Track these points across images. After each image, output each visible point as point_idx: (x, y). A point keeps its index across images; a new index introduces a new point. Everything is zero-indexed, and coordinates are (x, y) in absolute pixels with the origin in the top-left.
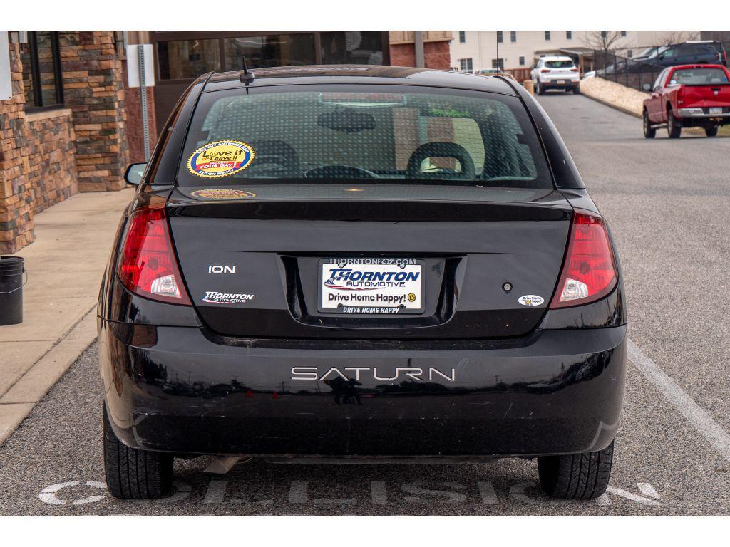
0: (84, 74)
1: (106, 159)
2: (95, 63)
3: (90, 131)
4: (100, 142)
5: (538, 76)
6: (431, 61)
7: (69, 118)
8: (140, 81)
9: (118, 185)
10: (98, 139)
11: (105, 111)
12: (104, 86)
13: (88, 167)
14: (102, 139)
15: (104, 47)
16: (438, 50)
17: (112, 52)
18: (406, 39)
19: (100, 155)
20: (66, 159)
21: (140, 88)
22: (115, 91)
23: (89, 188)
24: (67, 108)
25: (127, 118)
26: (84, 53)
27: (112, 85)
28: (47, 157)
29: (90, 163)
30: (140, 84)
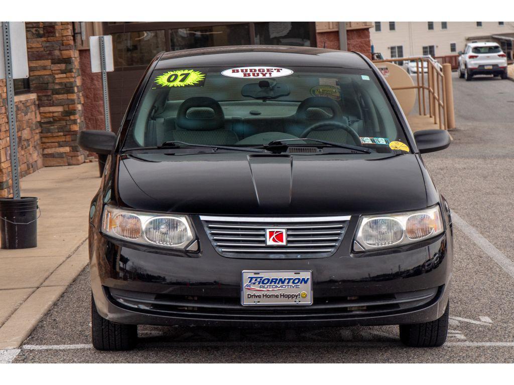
0: (48, 63)
1: (68, 137)
2: (57, 53)
3: (53, 112)
4: (62, 122)
5: (466, 61)
6: (354, 47)
7: (35, 102)
8: (101, 67)
9: (78, 160)
10: (60, 120)
11: (66, 95)
12: (65, 73)
13: (52, 144)
14: (64, 120)
15: (65, 38)
16: (359, 36)
17: (72, 42)
18: (331, 27)
19: (62, 134)
20: (34, 137)
21: (102, 73)
22: (75, 77)
23: (52, 163)
24: (32, 93)
25: (84, 101)
26: (48, 45)
27: (72, 72)
28: (19, 134)
29: (53, 141)
30: (102, 69)
